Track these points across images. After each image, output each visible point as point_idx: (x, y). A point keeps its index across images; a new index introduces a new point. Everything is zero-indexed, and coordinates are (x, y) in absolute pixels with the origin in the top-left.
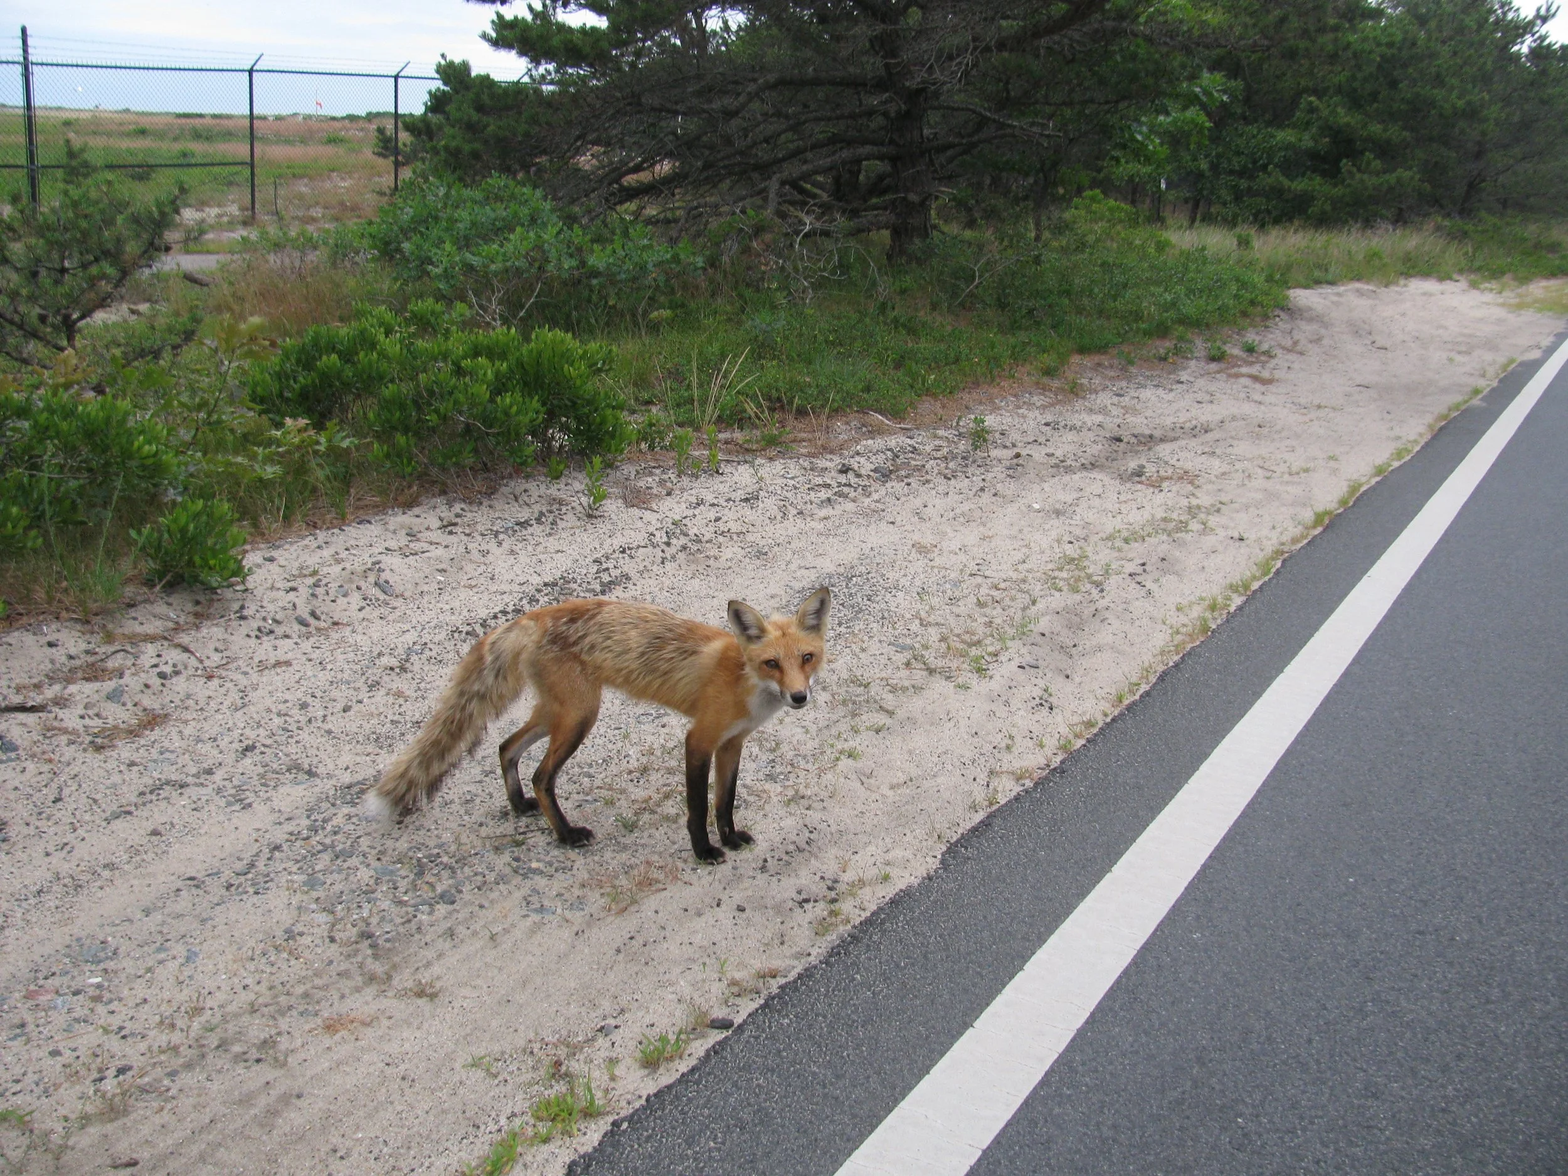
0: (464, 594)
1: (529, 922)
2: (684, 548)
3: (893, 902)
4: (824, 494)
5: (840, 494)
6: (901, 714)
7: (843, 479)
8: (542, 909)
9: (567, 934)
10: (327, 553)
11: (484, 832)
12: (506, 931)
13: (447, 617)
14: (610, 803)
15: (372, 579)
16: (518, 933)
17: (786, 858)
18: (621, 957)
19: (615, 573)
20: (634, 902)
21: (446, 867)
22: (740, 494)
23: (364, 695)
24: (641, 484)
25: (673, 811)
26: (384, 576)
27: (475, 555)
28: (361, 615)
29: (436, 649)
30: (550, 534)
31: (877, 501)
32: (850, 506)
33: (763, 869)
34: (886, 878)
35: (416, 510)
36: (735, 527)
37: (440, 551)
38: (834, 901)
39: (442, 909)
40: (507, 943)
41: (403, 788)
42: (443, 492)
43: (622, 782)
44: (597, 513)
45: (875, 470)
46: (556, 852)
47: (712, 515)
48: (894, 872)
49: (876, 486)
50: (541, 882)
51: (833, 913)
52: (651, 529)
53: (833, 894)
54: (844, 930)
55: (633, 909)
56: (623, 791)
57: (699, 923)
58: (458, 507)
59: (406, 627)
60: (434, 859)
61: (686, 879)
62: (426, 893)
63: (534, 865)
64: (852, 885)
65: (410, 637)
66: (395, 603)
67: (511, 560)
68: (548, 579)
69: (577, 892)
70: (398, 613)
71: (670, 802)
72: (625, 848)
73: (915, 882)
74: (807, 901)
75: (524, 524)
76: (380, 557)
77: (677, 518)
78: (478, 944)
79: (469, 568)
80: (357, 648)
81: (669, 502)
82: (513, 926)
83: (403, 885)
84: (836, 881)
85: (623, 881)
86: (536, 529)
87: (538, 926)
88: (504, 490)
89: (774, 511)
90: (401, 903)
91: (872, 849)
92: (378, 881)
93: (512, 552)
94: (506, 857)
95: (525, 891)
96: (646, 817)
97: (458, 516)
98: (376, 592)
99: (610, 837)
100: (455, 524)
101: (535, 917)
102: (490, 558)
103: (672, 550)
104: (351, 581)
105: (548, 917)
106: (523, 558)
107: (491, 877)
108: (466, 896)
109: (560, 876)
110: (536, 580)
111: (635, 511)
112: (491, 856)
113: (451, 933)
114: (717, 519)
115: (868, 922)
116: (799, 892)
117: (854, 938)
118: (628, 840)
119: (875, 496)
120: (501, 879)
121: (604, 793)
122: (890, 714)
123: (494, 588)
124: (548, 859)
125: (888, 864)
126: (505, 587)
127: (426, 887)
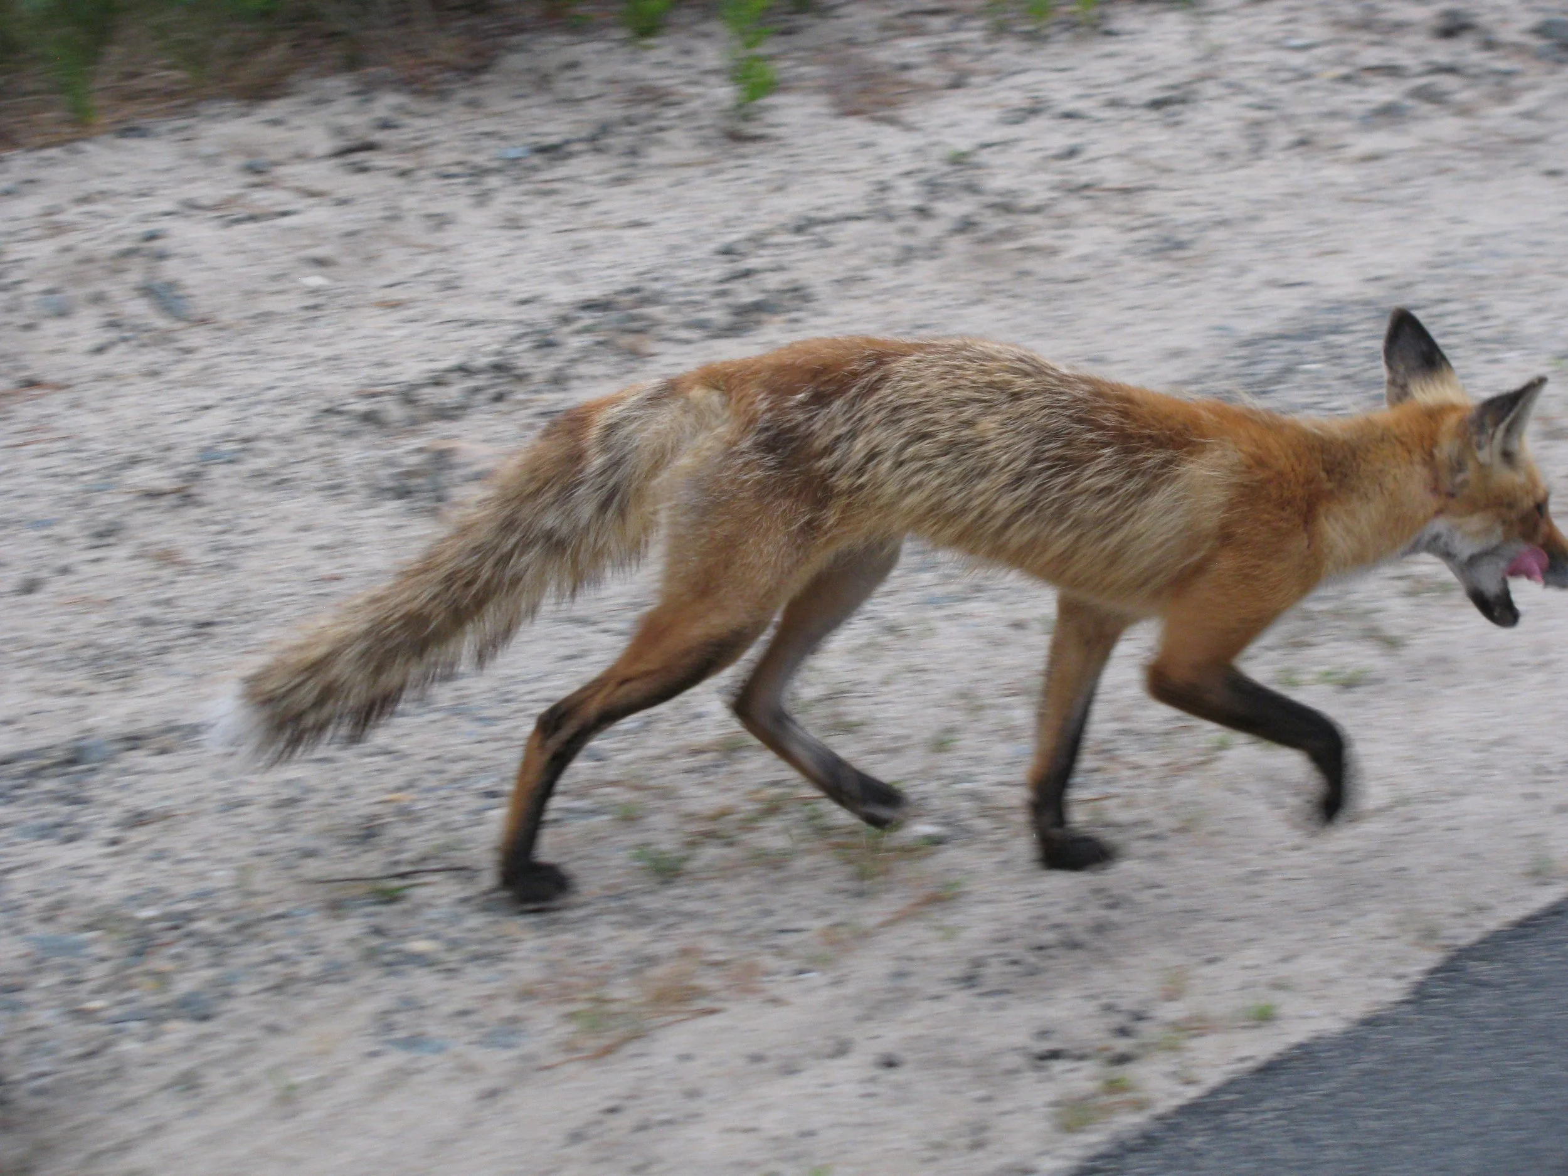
0: (373, 322)
1: (377, 1068)
2: (966, 226)
3: (1269, 1069)
4: (1383, 93)
5: (1426, 95)
6: (1421, 647)
7: (1442, 52)
8: (413, 1042)
9: (462, 1094)
10: (28, 206)
11: (312, 868)
12: (322, 1084)
13: (315, 378)
14: (629, 818)
15: (135, 275)
16: (347, 1090)
17: (1032, 959)
18: (577, 1150)
19: (773, 281)
20: (636, 1036)
21: (207, 941)
22: (1146, 90)
23: (75, 556)
24: (884, 55)
25: (779, 843)
26: (171, 270)
27: (412, 227)
28: (101, 363)
29: (280, 453)
30: (619, 181)
31: (1528, 115)
32: (1447, 126)
33: (969, 981)
34: (1264, 1017)
35: (276, 108)
36: (1113, 173)
37: (319, 215)
38: (1122, 1059)
39: (179, 1031)
40: (317, 1109)
41: (308, 693)
42: (351, 64)
43: (667, 774)
44: (751, 129)
45: (1541, 31)
46: (475, 921)
47: (1059, 138)
48: (1288, 1004)
49: (1534, 72)
50: (424, 982)
51: (1114, 1087)
52: (887, 173)
53: (1122, 1045)
54: (1128, 1122)
55: (632, 1048)
56: (666, 793)
57: (783, 1089)
58: (386, 103)
59: (210, 396)
60: (178, 921)
61: (776, 991)
62: (147, 997)
63: (420, 946)
64: (1178, 1027)
65: (214, 424)
66: (195, 338)
67: (505, 242)
68: (594, 292)
69: (507, 1008)
70: (192, 365)
71: (774, 823)
72: (644, 919)
73: (1332, 1026)
74: (1055, 1055)
75: (553, 152)
76: (164, 224)
77: (964, 145)
78: (249, 1107)
79: (394, 256)
80: (75, 443)
81: (953, 106)
82: (341, 1073)
83: (98, 973)
84: (1139, 1017)
85: (622, 992)
86: (586, 166)
87: (398, 1078)
88: (515, 61)
89: (1229, 137)
90: (83, 1015)
91: (1252, 955)
92: (38, 966)
93: (513, 223)
94: (353, 926)
95: (383, 1002)
96: (711, 853)
97: (385, 125)
98: (138, 308)
99: (616, 894)
100: (370, 147)
101: (397, 1058)
102: (450, 236)
103: (930, 230)
104: (78, 280)
105: (429, 1059)
106: (540, 239)
107: (309, 967)
108: (241, 1007)
109: (474, 972)
110: (564, 294)
111: (857, 128)
112: (315, 923)
113: (188, 1083)
114: (1072, 153)
115: (1192, 1109)
116: (1043, 1034)
117: (1147, 1141)
118: (651, 903)
119: (1528, 101)
120: (333, 973)
121: (622, 796)
122: (1392, 644)
123: (452, 309)
124: (453, 933)
125: (1279, 986)
126: (478, 309)
127: (149, 983)
